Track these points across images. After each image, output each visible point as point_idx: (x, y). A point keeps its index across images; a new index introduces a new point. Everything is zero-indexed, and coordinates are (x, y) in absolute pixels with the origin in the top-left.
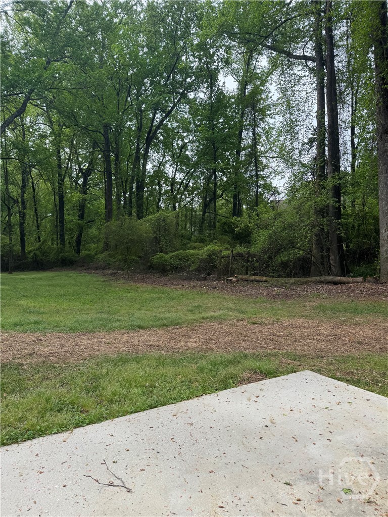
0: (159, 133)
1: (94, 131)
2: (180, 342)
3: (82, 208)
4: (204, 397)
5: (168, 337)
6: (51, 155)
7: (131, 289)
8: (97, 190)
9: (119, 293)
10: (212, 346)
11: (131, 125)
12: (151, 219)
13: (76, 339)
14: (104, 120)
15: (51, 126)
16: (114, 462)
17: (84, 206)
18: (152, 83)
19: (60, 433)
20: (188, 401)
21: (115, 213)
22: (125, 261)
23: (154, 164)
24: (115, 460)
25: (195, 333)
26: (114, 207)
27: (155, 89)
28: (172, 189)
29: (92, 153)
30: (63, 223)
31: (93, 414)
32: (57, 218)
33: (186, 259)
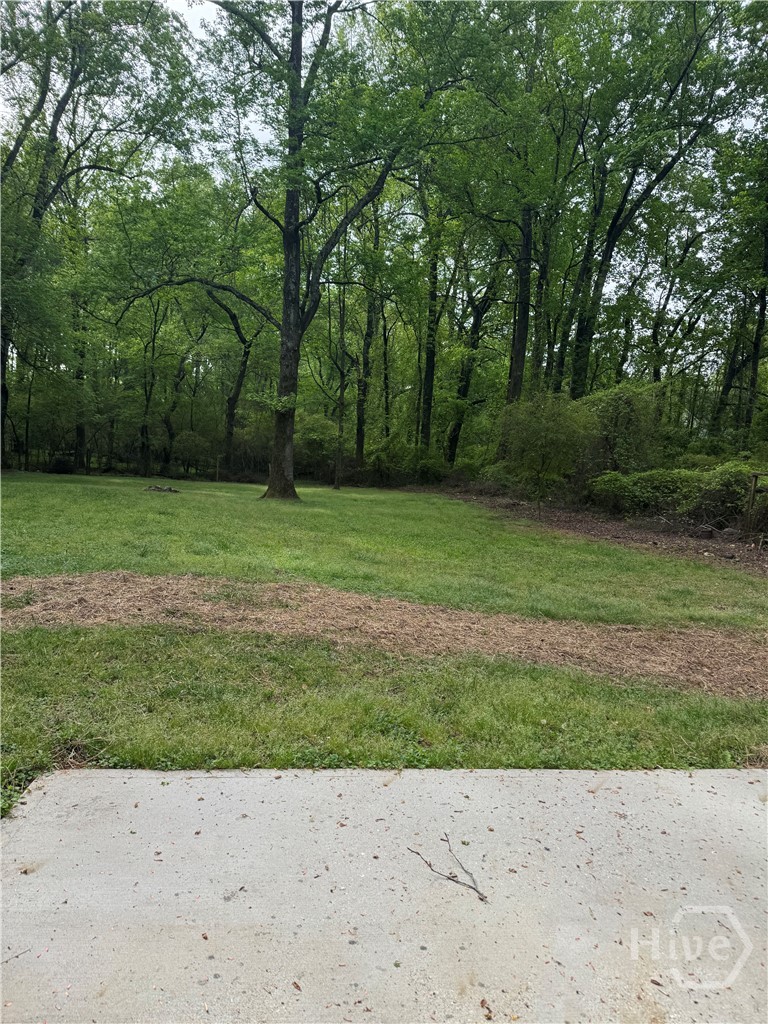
0: (640, 215)
1: (504, 222)
2: (629, 656)
3: (465, 376)
4: (661, 772)
5: (605, 644)
6: (419, 274)
7: (541, 539)
8: (496, 341)
9: (517, 544)
10: (700, 677)
11: (581, 203)
12: (600, 400)
13: (428, 616)
14: (525, 197)
15: (424, 218)
16: (464, 843)
17: (470, 371)
18: (634, 107)
19: (380, 769)
20: (623, 772)
21: (527, 385)
22: (537, 482)
23: (622, 281)
24: (465, 839)
25: (665, 646)
26: (527, 372)
27: (639, 122)
28: (654, 335)
29: (496, 266)
30: (430, 404)
31: (439, 751)
32: (420, 394)
33: (672, 487)
